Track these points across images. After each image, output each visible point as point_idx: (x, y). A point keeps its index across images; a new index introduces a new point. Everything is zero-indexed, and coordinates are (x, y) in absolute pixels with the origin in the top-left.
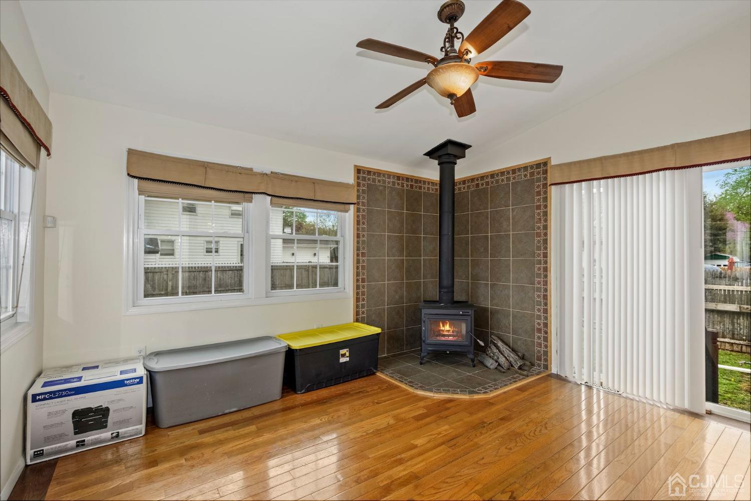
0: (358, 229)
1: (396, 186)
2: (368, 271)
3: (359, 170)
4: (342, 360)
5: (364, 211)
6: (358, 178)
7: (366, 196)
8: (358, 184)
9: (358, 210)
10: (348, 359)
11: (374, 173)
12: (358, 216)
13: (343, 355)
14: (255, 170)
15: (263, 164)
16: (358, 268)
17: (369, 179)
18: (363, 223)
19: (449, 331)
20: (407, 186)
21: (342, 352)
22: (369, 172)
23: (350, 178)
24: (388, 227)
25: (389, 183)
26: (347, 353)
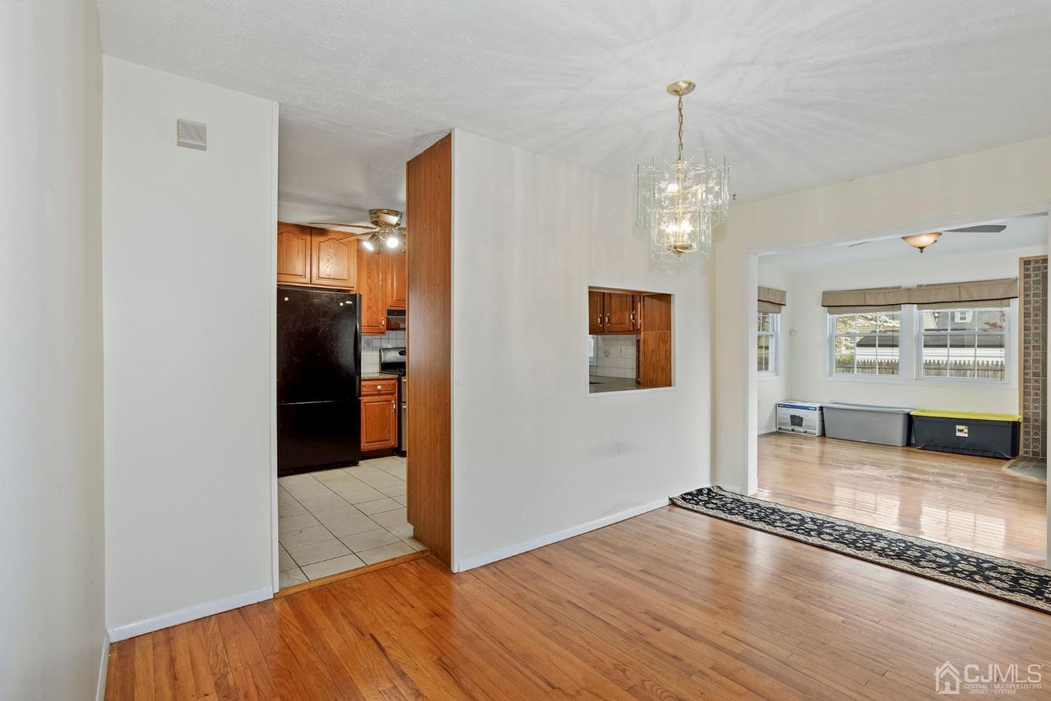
2: (1043, 366)
4: (958, 434)
10: (966, 435)
13: (961, 431)
15: (910, 281)
21: (958, 427)
26: (966, 431)
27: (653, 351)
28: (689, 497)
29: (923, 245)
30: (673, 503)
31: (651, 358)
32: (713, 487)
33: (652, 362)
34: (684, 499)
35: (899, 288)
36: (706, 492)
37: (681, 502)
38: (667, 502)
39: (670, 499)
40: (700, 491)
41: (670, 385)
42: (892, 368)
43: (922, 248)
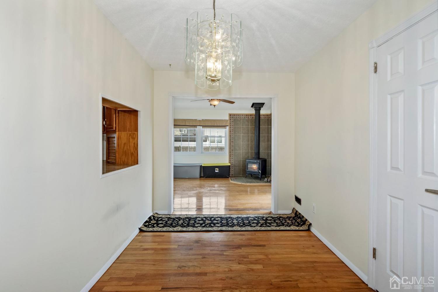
0: (230, 134)
1: (246, 118)
2: (234, 147)
3: (230, 115)
4: (216, 171)
5: (232, 128)
6: (230, 117)
7: (233, 123)
8: (230, 119)
9: (230, 128)
10: (218, 171)
11: (237, 115)
12: (230, 130)
13: (217, 170)
14: (198, 120)
15: (200, 118)
16: (230, 146)
17: (234, 117)
18: (232, 132)
19: (255, 168)
20: (251, 117)
21: (216, 169)
22: (234, 115)
23: (227, 118)
24: (242, 132)
25: (243, 117)
26: (218, 170)
27: (125, 144)
28: (147, 224)
29: (215, 105)
30: (141, 230)
31: (124, 148)
32: (154, 214)
33: (125, 150)
34: (145, 226)
35: (196, 120)
36: (152, 218)
37: (145, 229)
38: (138, 231)
39: (140, 229)
40: (150, 218)
41: (137, 164)
42: (194, 149)
43: (215, 106)
